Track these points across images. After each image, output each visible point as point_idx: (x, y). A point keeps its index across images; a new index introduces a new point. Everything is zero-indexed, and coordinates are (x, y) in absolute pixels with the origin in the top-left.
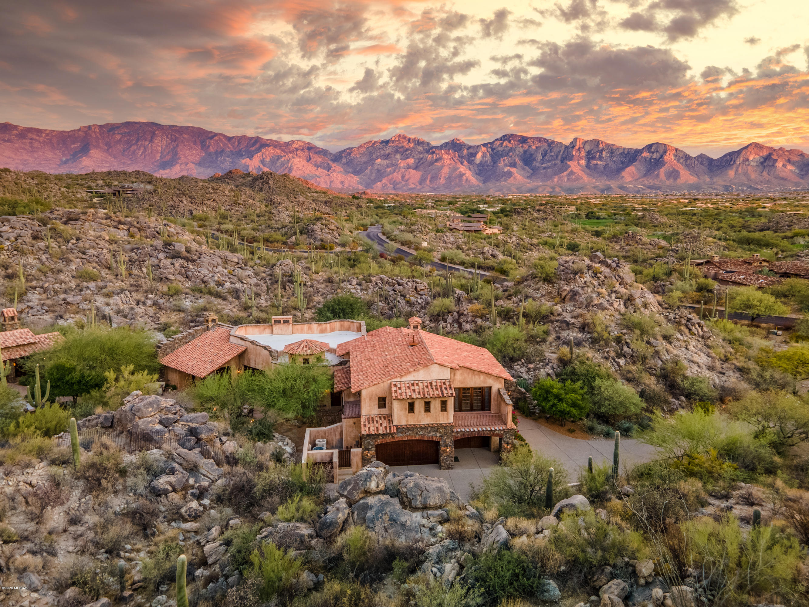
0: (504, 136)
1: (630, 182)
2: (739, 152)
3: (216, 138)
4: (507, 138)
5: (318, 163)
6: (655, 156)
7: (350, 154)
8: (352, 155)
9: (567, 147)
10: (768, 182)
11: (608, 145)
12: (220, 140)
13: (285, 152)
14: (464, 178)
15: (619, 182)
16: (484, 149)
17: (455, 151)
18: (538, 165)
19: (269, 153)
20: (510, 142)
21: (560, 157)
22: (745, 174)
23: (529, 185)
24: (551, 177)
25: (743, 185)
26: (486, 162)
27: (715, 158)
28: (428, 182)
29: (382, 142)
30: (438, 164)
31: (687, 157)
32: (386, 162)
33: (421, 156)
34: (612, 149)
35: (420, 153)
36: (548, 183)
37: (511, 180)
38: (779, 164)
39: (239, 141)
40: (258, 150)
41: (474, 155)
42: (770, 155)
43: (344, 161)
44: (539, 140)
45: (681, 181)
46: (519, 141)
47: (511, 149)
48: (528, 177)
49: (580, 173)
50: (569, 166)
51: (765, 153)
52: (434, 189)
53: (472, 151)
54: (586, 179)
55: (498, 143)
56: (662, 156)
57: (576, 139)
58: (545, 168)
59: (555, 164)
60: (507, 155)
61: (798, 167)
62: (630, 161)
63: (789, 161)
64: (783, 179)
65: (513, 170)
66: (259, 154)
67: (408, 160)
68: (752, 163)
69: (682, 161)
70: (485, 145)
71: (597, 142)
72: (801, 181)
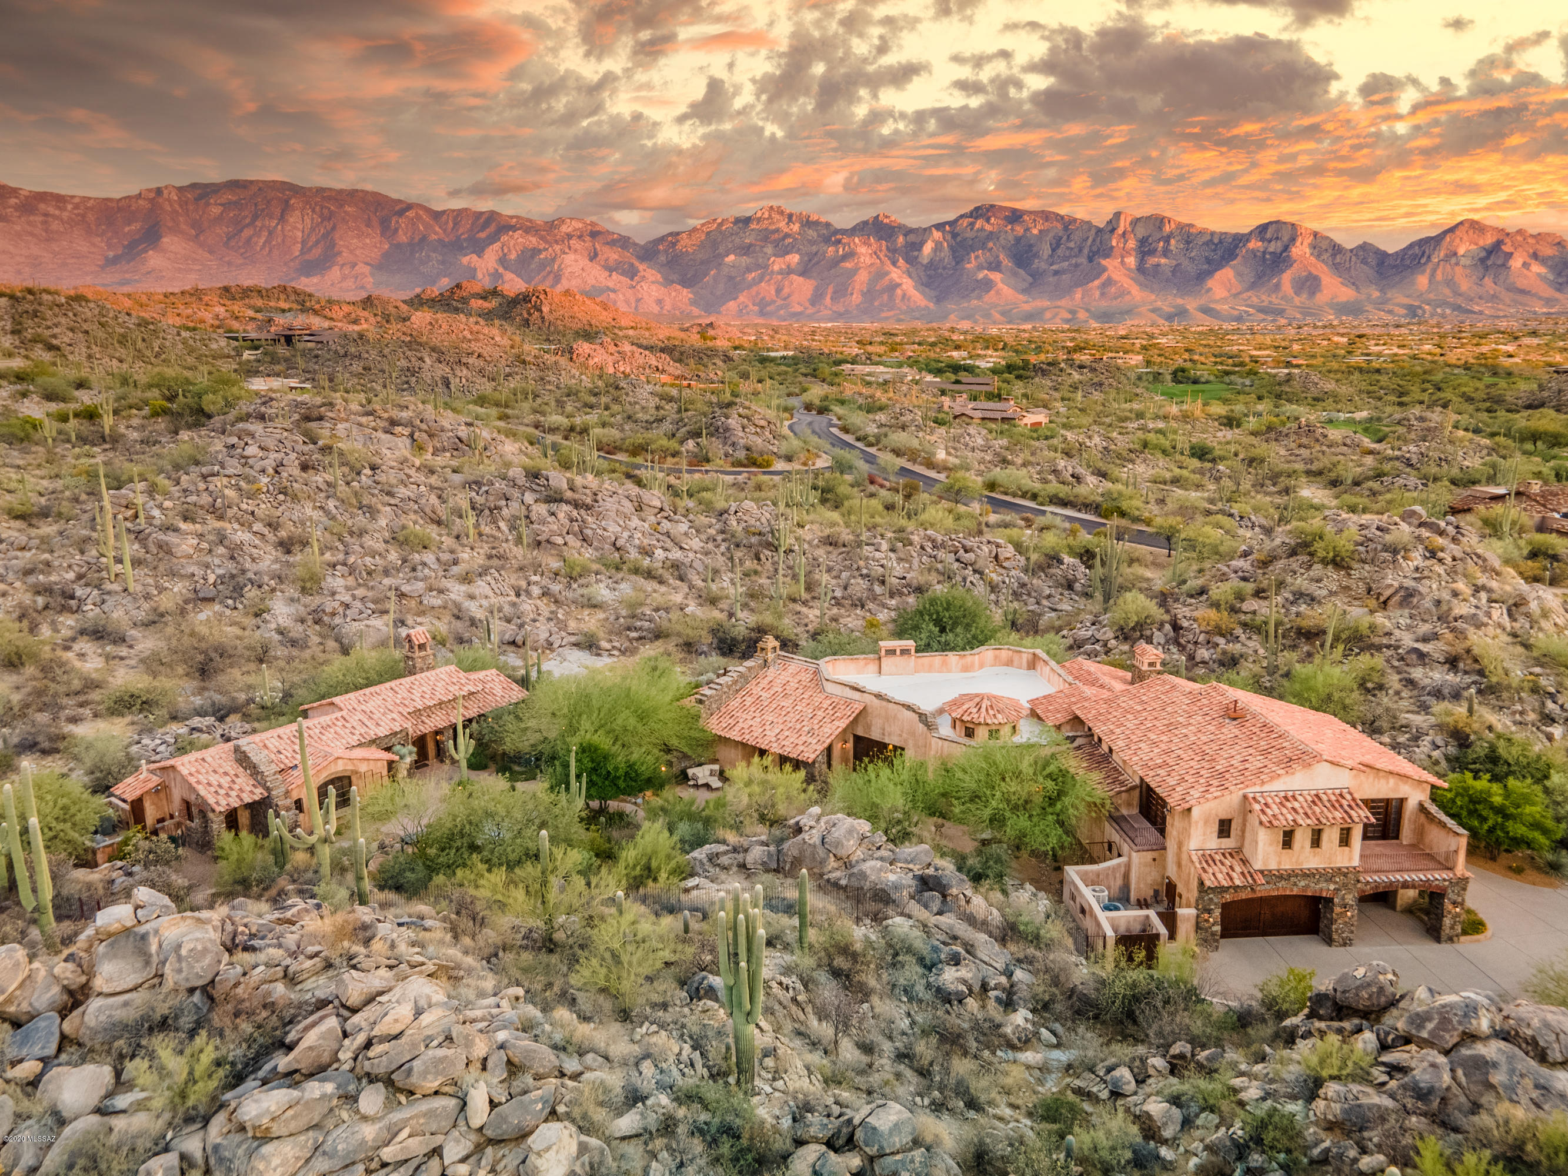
0: (977, 209)
1: (1224, 300)
2: (1436, 240)
3: (410, 214)
4: (981, 212)
5: (611, 263)
6: (1272, 247)
7: (674, 244)
8: (679, 247)
9: (1099, 231)
10: (1494, 298)
11: (1181, 227)
12: (418, 217)
13: (547, 242)
14: (899, 292)
15: (1202, 301)
16: (937, 235)
17: (880, 238)
18: (1043, 266)
19: (516, 242)
20: (988, 220)
21: (1086, 251)
22: (1450, 283)
23: (1027, 307)
24: (1068, 291)
25: (1444, 304)
26: (941, 260)
27: (1390, 251)
28: (828, 300)
29: (737, 221)
30: (848, 265)
31: (1336, 249)
32: (745, 260)
33: (814, 248)
34: (1188, 235)
35: (812, 242)
36: (1063, 303)
37: (990, 297)
38: (1516, 263)
39: (455, 218)
40: (493, 238)
41: (918, 246)
42: (1498, 244)
43: (662, 258)
44: (1046, 216)
45: (1322, 298)
46: (1006, 218)
47: (991, 236)
48: (1024, 291)
49: (1127, 283)
50: (1105, 269)
51: (1489, 240)
52: (838, 316)
53: (915, 238)
54: (1137, 293)
55: (965, 222)
56: (1286, 248)
57: (1118, 215)
58: (1056, 273)
59: (1077, 265)
60: (983, 247)
61: (1552, 268)
62: (1223, 258)
63: (1535, 256)
64: (1523, 292)
65: (996, 276)
66: (496, 246)
67: (788, 258)
68: (1463, 261)
69: (1325, 256)
70: (939, 227)
71: (1159, 221)
72: (1558, 295)
